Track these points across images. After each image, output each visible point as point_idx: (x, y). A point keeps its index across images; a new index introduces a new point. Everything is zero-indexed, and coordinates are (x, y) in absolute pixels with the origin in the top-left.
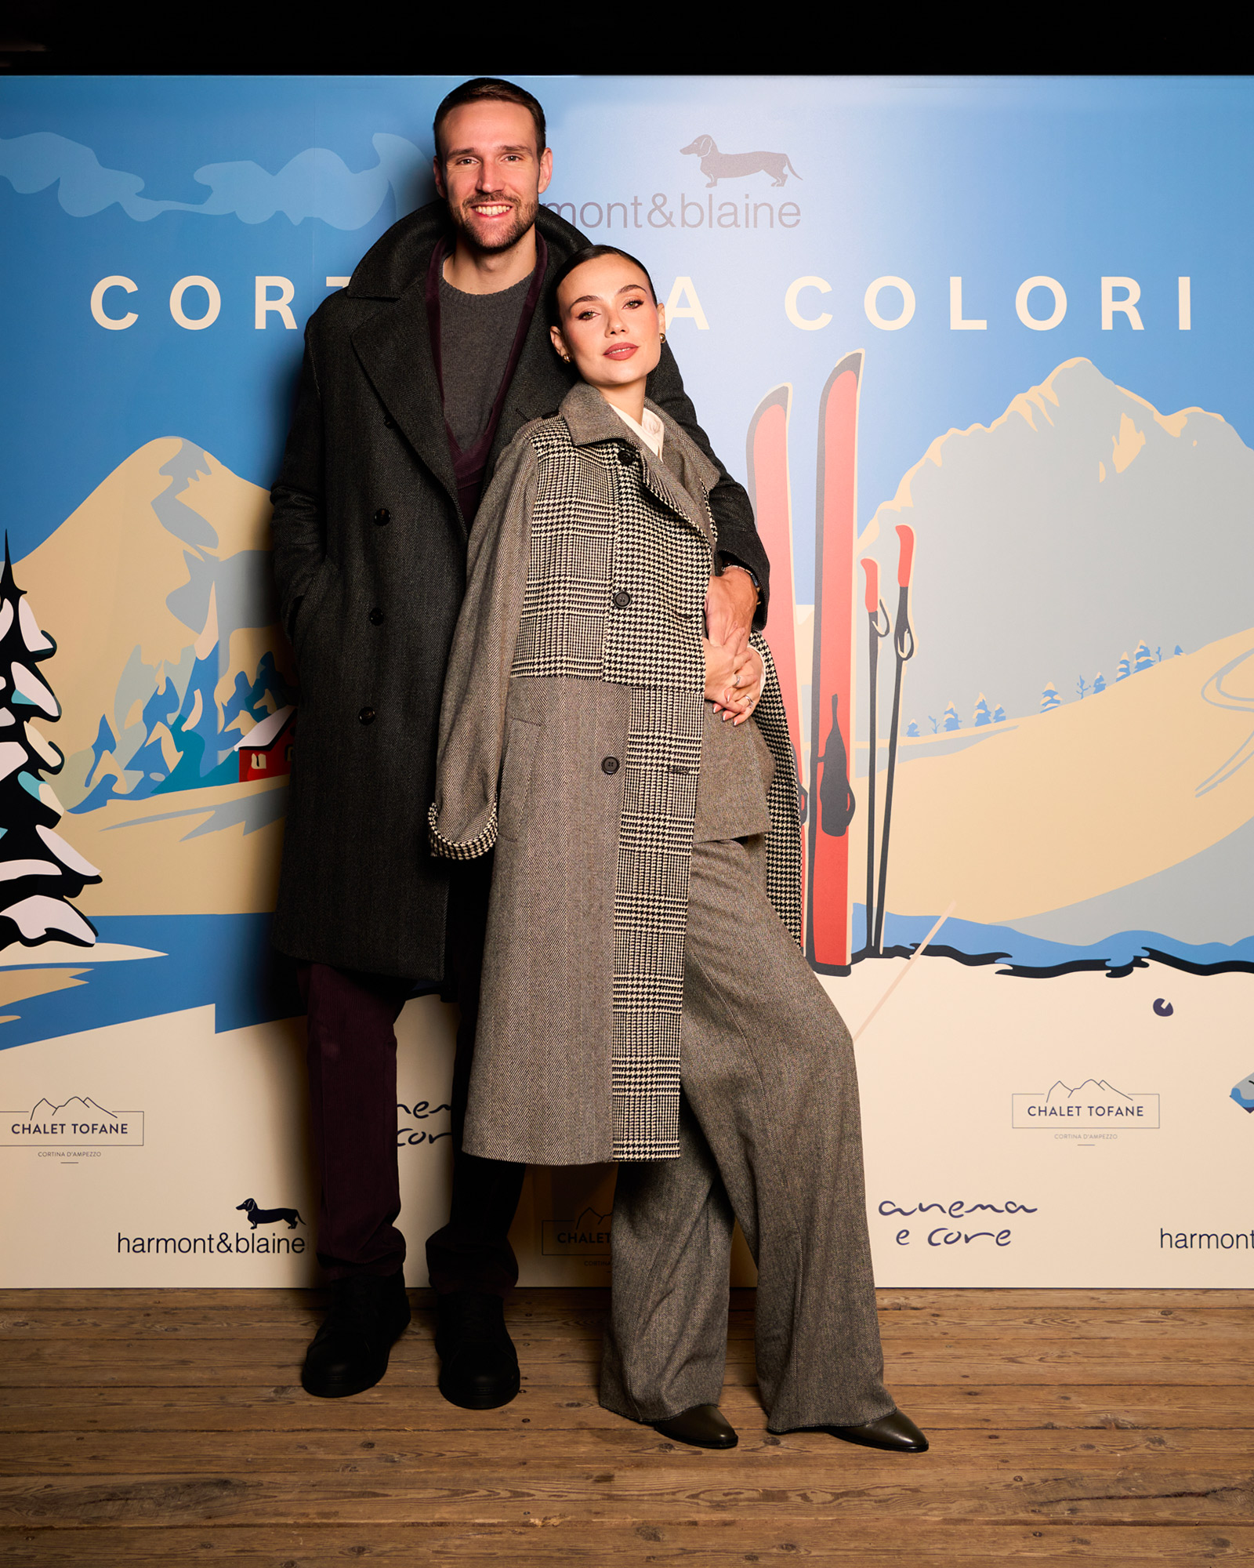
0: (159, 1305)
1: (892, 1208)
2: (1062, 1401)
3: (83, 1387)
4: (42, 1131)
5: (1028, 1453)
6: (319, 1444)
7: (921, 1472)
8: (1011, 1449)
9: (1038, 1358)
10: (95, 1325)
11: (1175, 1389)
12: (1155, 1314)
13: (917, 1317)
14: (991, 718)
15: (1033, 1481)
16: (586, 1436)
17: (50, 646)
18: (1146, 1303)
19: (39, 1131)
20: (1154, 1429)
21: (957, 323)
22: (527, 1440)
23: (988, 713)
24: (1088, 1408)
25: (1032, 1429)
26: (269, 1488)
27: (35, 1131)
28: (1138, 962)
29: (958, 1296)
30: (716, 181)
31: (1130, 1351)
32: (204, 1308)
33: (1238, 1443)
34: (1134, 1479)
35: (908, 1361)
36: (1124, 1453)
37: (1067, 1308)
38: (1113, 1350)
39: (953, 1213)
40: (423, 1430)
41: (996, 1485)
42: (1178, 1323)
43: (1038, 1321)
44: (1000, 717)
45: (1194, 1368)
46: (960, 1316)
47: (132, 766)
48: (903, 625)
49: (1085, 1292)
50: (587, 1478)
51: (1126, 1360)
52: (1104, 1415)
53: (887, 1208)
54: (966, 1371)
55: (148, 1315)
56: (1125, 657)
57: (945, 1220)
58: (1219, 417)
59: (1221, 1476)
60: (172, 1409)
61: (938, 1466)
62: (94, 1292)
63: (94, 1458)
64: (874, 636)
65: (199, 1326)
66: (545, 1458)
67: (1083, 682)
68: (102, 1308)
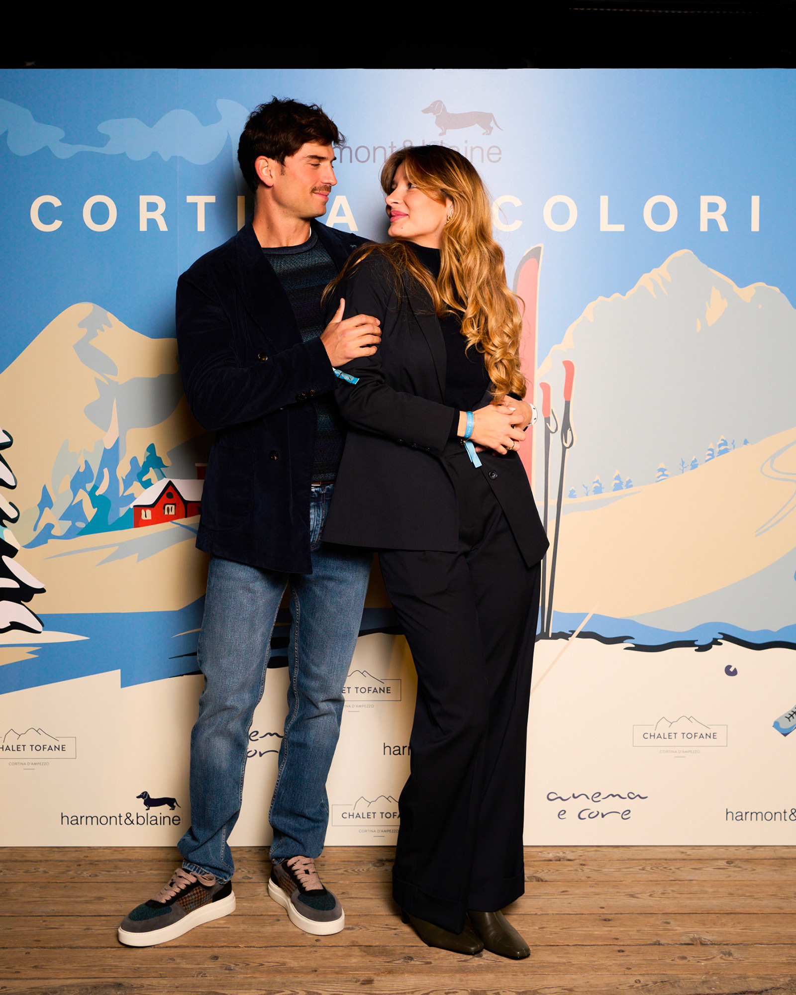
0: (87, 859)
1: (555, 796)
2: (665, 925)
3: (33, 916)
4: (11, 749)
5: (643, 962)
6: (183, 957)
7: (574, 976)
8: (633, 960)
9: (649, 894)
10: (45, 872)
11: (737, 916)
12: (723, 863)
13: (571, 866)
14: (623, 486)
15: (648, 983)
16: (356, 951)
17: (9, 440)
18: (716, 856)
19: (9, 749)
20: (725, 945)
21: (605, 226)
22: (318, 954)
23: (621, 483)
24: (682, 930)
25: (646, 945)
26: (147, 989)
27: (6, 749)
28: (715, 642)
29: (596, 851)
30: (445, 131)
31: (707, 889)
32: (117, 860)
33: (780, 954)
34: (713, 981)
35: (566, 897)
36: (706, 962)
37: (666, 860)
38: (696, 888)
39: (594, 799)
40: (251, 947)
41: (623, 986)
42: (737, 869)
43: (648, 868)
44: (629, 485)
45: (749, 901)
46: (598, 865)
47: (64, 517)
48: (566, 425)
49: (678, 848)
50: (356, 982)
51: (705, 896)
52: (692, 935)
53: (552, 796)
54: (603, 904)
55: (80, 865)
56: (711, 446)
57: (589, 804)
58: (777, 289)
59: (770, 979)
60: (89, 932)
61: (585, 972)
62: (46, 849)
63: (35, 967)
64: (548, 432)
65: (111, 873)
66: (329, 967)
67: (683, 462)
68: (51, 861)
